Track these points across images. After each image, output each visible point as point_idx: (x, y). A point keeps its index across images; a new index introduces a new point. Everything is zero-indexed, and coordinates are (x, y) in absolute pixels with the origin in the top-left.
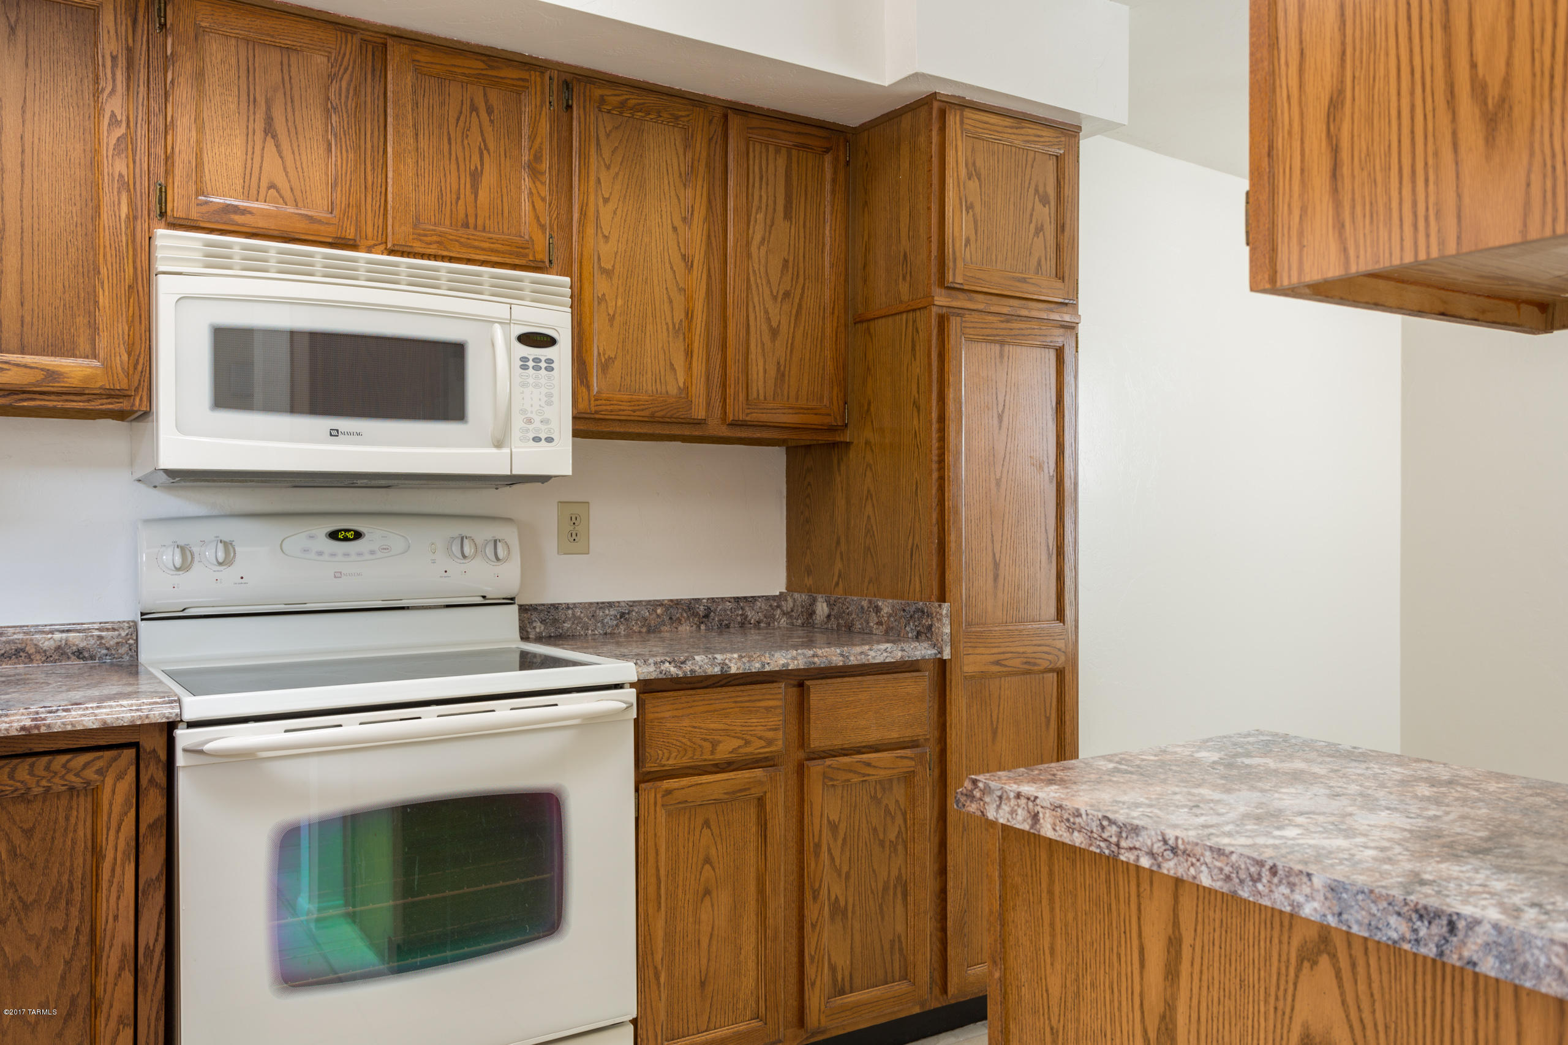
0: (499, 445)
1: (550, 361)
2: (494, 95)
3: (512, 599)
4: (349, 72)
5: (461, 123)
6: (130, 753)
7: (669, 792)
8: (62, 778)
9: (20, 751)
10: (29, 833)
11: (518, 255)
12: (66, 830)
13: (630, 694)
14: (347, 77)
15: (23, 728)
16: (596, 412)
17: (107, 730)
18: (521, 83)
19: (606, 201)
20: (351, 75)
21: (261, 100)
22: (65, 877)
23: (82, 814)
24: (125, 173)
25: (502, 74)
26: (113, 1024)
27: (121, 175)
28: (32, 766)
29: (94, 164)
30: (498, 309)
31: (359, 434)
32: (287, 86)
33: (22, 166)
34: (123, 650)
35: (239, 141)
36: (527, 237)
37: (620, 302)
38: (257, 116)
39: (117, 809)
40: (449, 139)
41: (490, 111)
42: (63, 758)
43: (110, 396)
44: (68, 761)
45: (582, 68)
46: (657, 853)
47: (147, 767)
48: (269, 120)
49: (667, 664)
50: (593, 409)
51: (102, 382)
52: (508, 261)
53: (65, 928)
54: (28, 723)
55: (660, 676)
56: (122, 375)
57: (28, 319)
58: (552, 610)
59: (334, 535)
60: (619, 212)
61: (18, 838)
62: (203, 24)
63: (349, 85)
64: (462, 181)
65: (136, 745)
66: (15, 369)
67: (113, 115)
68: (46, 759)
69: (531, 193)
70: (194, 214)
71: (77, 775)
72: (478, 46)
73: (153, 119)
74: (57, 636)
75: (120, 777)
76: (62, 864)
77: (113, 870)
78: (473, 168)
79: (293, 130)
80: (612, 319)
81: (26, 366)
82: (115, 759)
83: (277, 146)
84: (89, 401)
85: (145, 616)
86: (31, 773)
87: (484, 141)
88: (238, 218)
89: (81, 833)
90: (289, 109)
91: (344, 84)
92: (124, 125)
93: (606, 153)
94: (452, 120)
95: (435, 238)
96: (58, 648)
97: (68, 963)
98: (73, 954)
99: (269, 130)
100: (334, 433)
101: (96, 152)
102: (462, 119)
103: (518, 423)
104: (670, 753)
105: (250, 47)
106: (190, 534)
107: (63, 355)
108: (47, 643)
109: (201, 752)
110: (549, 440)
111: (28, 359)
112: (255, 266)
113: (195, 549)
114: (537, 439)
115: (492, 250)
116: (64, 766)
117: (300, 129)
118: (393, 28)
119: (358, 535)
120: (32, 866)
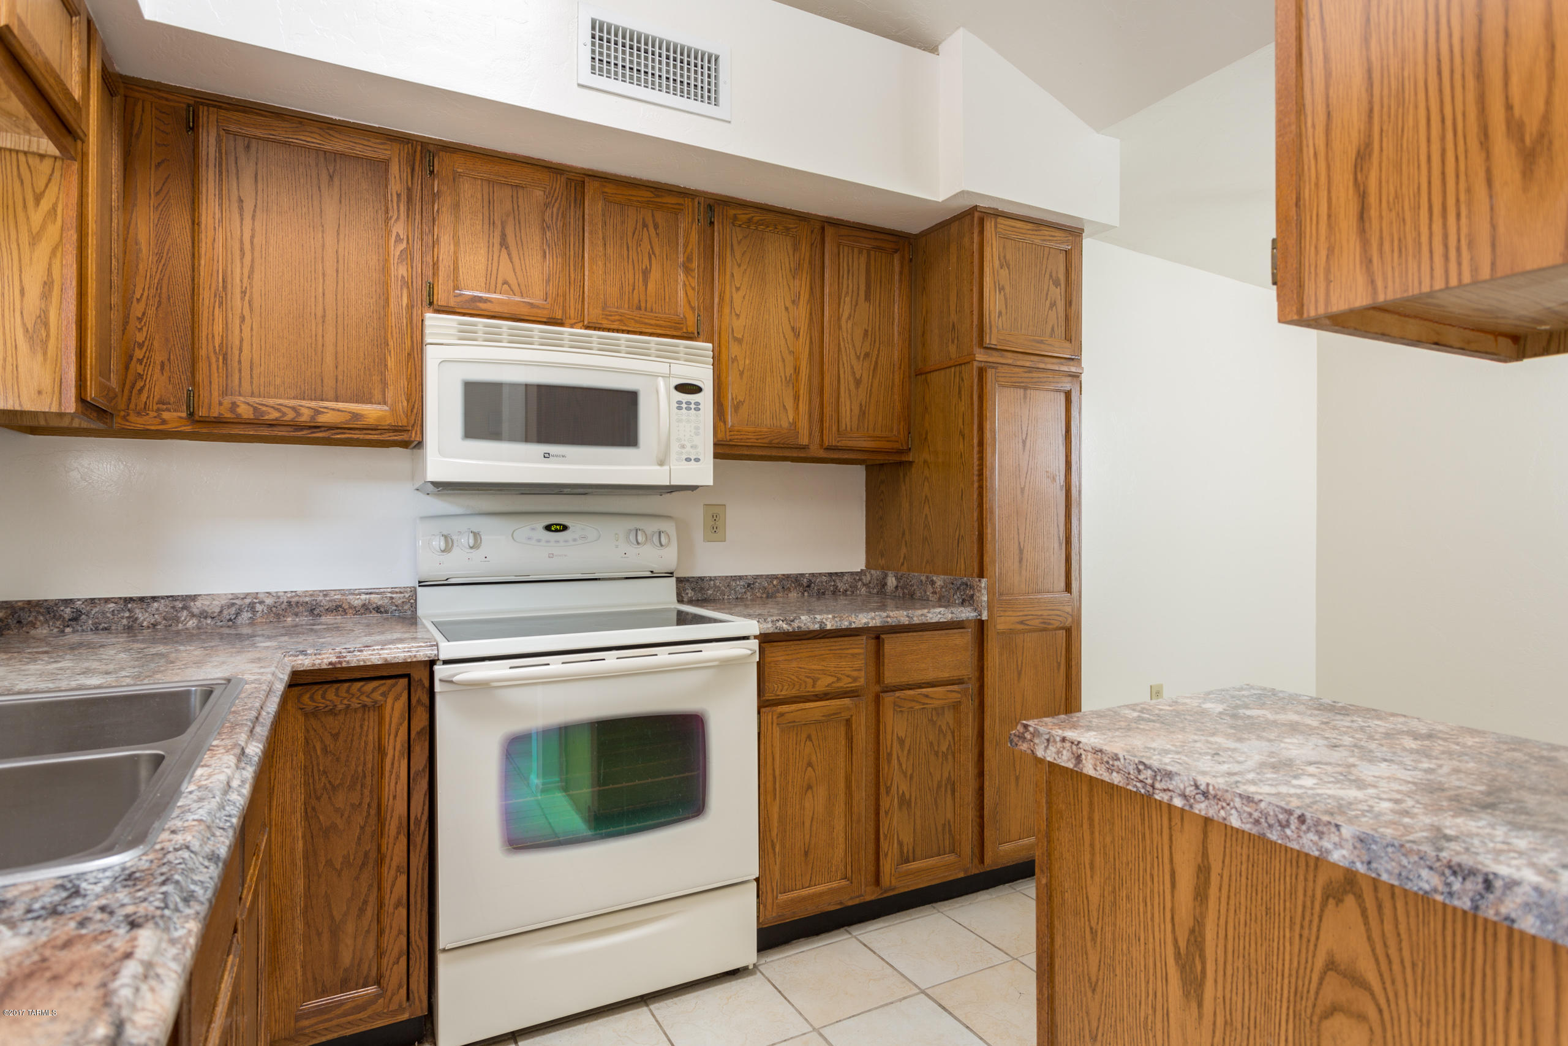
0: (661, 463)
1: (697, 404)
2: (659, 215)
3: (672, 573)
4: (558, 201)
5: (636, 237)
6: (404, 682)
7: (782, 715)
8: (358, 698)
9: (329, 679)
10: (335, 736)
11: (676, 329)
12: (360, 735)
13: (754, 644)
14: (557, 205)
15: (330, 663)
16: (730, 440)
17: (387, 665)
18: (677, 207)
19: (738, 289)
20: (560, 204)
21: (498, 223)
22: (360, 769)
23: (372, 724)
24: (405, 275)
25: (664, 200)
26: (393, 872)
27: (403, 277)
28: (337, 689)
29: (385, 270)
30: (661, 367)
31: (563, 456)
32: (516, 213)
33: (337, 271)
34: (406, 607)
35: (483, 251)
36: (682, 316)
37: (747, 362)
38: (496, 234)
39: (395, 721)
40: (628, 247)
41: (656, 227)
42: (360, 684)
43: (395, 431)
44: (363, 686)
45: (721, 195)
46: (773, 759)
47: (416, 691)
48: (503, 236)
49: (781, 622)
50: (728, 438)
51: (389, 421)
52: (668, 333)
53: (360, 804)
54: (334, 660)
55: (776, 631)
56: (403, 416)
57: (340, 377)
58: (700, 582)
59: (548, 528)
60: (747, 297)
61: (328, 740)
62: (459, 170)
63: (558, 209)
64: (637, 277)
65: (408, 676)
66: (331, 412)
67: (398, 235)
68: (347, 685)
69: (685, 284)
70: (452, 303)
71: (368, 696)
72: (648, 181)
73: (425, 237)
74: (363, 597)
75: (397, 698)
76: (358, 759)
77: (393, 764)
78: (644, 267)
79: (519, 242)
80: (742, 373)
81: (338, 410)
82: (394, 686)
83: (509, 254)
84: (381, 434)
85: (422, 584)
86: (337, 695)
87: (652, 248)
88: (482, 305)
89: (371, 737)
90: (517, 229)
91: (555, 210)
92: (405, 241)
93: (738, 255)
94: (630, 234)
95: (617, 317)
96: (364, 605)
97: (362, 828)
98: (366, 822)
99: (504, 243)
100: (547, 456)
101: (386, 261)
102: (637, 233)
103: (675, 448)
104: (783, 686)
105: (491, 185)
106: (453, 527)
107: (363, 402)
108: (357, 602)
109: (452, 682)
110: (697, 460)
111: (340, 405)
112: (493, 338)
113: (454, 538)
114: (688, 460)
115: (657, 326)
116: (359, 690)
117: (524, 243)
118: (589, 170)
119: (565, 528)
120: (338, 760)
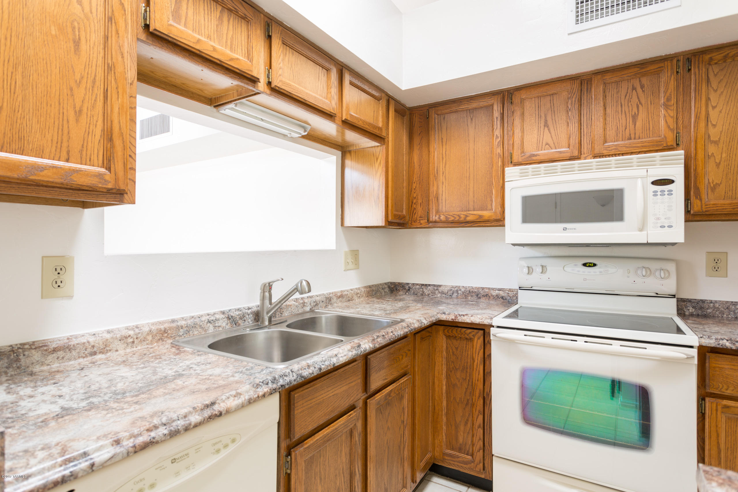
0: (641, 230)
1: (670, 191)
2: (644, 80)
3: (674, 296)
4: (575, 94)
5: (627, 97)
6: (482, 332)
7: (727, 407)
8: (464, 335)
9: (454, 325)
10: (457, 349)
11: (657, 146)
12: (466, 350)
13: (694, 352)
14: (575, 96)
15: (452, 319)
16: (706, 211)
17: (472, 324)
18: (659, 69)
19: (714, 108)
20: (577, 95)
21: (543, 115)
22: (466, 364)
23: (470, 347)
24: (500, 152)
25: (648, 69)
26: (477, 412)
27: (499, 153)
28: (457, 330)
29: (492, 152)
30: (642, 172)
31: (575, 229)
32: (552, 107)
33: (474, 157)
34: (514, 298)
35: (536, 132)
36: (663, 136)
37: (724, 155)
38: (542, 121)
39: (478, 348)
40: (621, 106)
41: (642, 87)
42: (465, 329)
43: (497, 221)
44: (465, 331)
45: (699, 49)
47: (487, 337)
48: (546, 121)
49: (725, 341)
50: (704, 210)
51: (494, 217)
52: (651, 149)
53: (466, 379)
54: (453, 317)
55: (718, 346)
56: (499, 215)
57: (475, 201)
58: (701, 303)
59: (585, 265)
60: (724, 111)
61: (454, 350)
62: (523, 97)
63: (575, 99)
64: (628, 121)
65: (484, 330)
66: (471, 216)
67: (497, 135)
68: (460, 329)
69: (665, 116)
70: (520, 160)
71: (467, 335)
72: (637, 61)
73: (509, 133)
74: (497, 292)
75: (479, 338)
76: (465, 360)
77: (477, 366)
78: (633, 114)
79: (554, 123)
80: (718, 165)
81: (474, 215)
82: (477, 333)
83: (549, 130)
84: (491, 223)
85: (520, 288)
86: (456, 332)
87: (639, 101)
88: (534, 158)
89: (469, 352)
90: (553, 115)
91: (573, 99)
92: (500, 137)
93: (714, 84)
94: (623, 97)
95: (614, 147)
96: (497, 295)
97: (466, 389)
98: (468, 387)
99: (546, 125)
100: (565, 229)
101: (493, 148)
102: (628, 95)
103: (651, 220)
104: (728, 387)
105: (539, 99)
106: (531, 263)
107: (484, 210)
108: (494, 293)
109: (495, 336)
110: (670, 227)
111: (475, 212)
112: (536, 174)
113: (534, 268)
114: (662, 227)
115: (643, 146)
116: (464, 332)
117: (557, 121)
118: (595, 70)
119: (595, 265)
120: (458, 358)
